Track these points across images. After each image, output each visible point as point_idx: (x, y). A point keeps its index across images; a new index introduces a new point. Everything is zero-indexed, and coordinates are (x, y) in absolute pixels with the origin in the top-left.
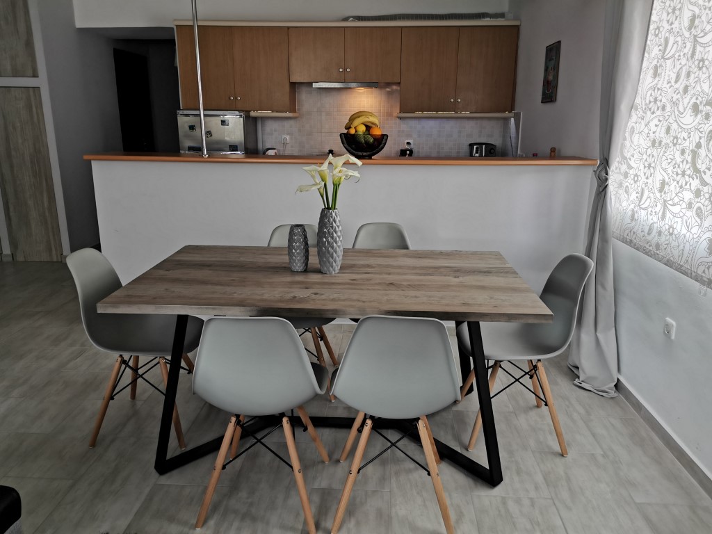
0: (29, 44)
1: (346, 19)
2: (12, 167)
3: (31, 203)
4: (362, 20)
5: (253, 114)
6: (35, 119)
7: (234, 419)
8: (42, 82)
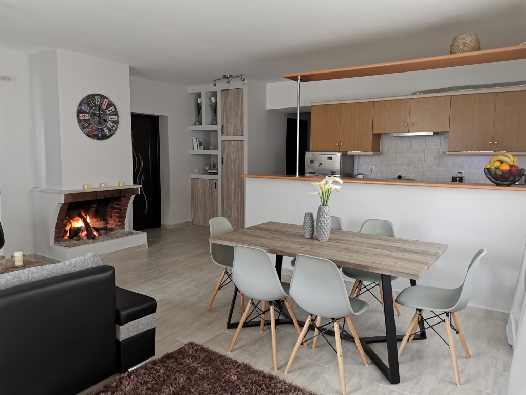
0: (242, 120)
1: (414, 94)
2: (227, 180)
3: (233, 199)
4: (426, 93)
5: (349, 153)
6: (240, 157)
7: (250, 301)
8: (245, 138)
